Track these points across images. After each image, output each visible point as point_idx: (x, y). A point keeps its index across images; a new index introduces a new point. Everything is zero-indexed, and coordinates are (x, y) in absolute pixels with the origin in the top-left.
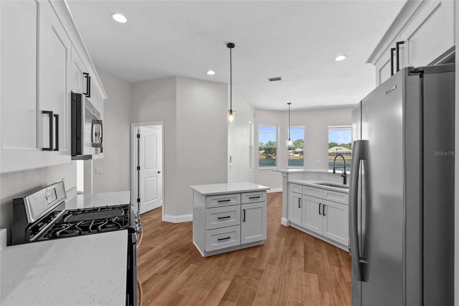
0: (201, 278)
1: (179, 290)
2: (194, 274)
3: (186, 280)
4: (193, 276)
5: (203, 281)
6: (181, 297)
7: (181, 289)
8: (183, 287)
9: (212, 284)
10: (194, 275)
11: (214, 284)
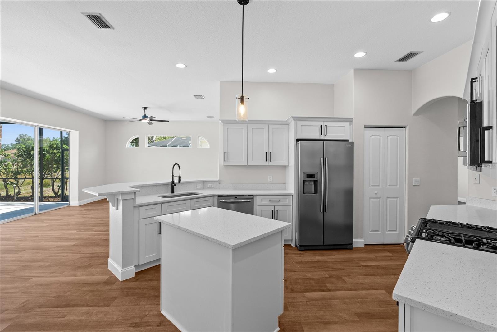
0: (321, 313)
1: (354, 321)
2: (321, 322)
3: (337, 323)
4: (325, 321)
5: (322, 311)
6: (359, 315)
7: (352, 320)
8: (347, 320)
9: (320, 303)
10: (323, 321)
11: (319, 301)
